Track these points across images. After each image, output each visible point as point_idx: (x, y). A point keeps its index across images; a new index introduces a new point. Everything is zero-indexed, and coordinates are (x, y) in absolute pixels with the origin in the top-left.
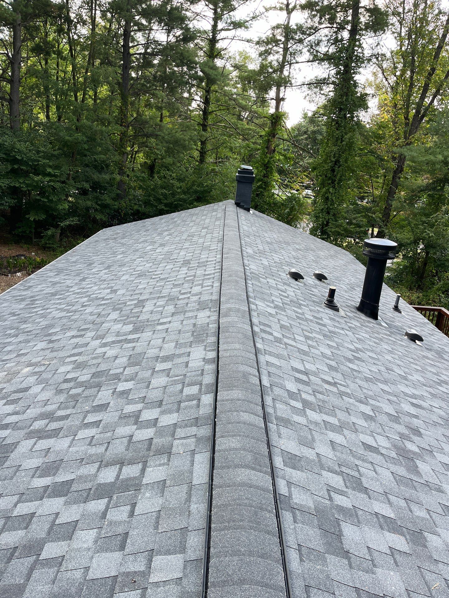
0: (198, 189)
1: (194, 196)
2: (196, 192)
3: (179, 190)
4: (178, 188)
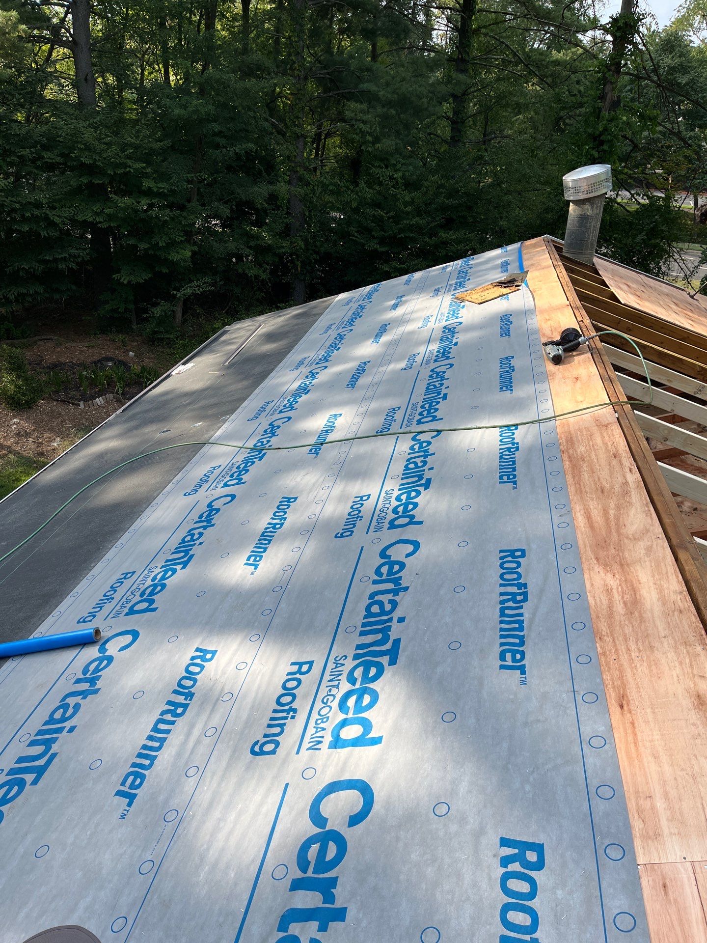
3: (409, 209)
4: (406, 204)
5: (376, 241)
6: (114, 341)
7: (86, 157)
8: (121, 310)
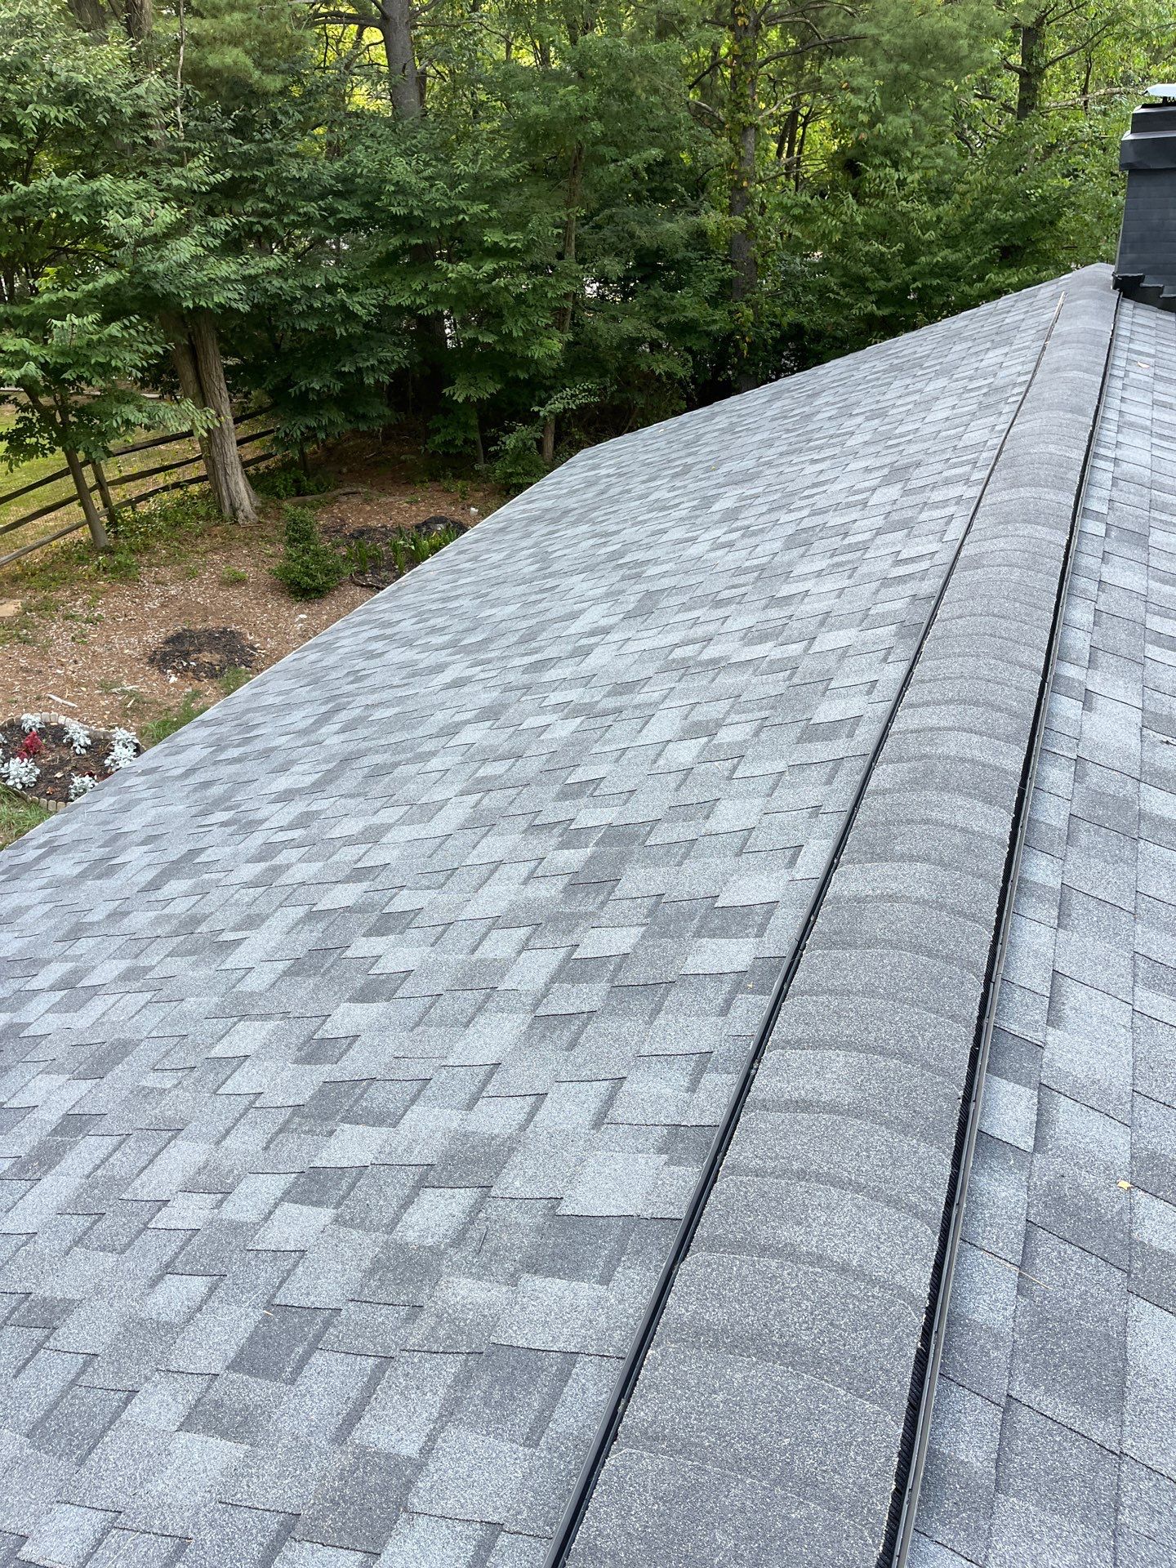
0: (1006, 217)
1: (990, 248)
2: (997, 229)
5: (873, 298)
6: (448, 491)
7: (399, 205)
8: (459, 442)
